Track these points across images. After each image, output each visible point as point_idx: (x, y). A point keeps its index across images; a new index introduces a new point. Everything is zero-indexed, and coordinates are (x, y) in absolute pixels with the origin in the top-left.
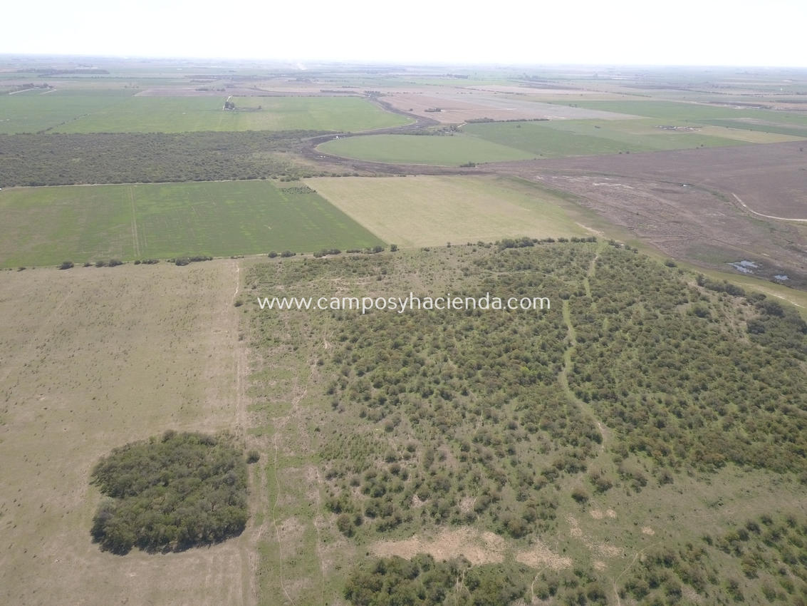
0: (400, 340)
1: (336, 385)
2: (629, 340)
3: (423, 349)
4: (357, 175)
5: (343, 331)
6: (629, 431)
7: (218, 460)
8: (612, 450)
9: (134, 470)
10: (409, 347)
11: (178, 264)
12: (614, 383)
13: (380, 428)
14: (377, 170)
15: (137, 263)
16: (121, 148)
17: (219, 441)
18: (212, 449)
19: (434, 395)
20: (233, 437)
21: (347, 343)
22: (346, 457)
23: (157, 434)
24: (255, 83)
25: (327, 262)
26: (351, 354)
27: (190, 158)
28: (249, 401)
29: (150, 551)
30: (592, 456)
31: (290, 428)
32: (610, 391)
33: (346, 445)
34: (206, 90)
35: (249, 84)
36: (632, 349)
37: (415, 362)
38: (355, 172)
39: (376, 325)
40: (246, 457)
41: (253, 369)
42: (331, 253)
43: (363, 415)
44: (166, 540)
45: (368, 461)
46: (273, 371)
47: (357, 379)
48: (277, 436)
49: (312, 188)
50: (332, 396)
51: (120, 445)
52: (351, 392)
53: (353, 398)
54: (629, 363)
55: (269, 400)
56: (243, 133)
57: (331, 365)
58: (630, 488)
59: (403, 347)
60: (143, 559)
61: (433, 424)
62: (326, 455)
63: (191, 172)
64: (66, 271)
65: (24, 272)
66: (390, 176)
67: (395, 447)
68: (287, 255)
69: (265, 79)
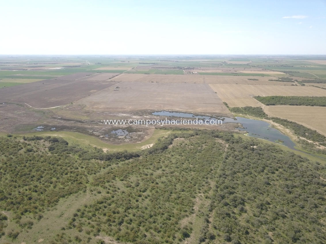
8: (14, 219)
30: (6, 227)
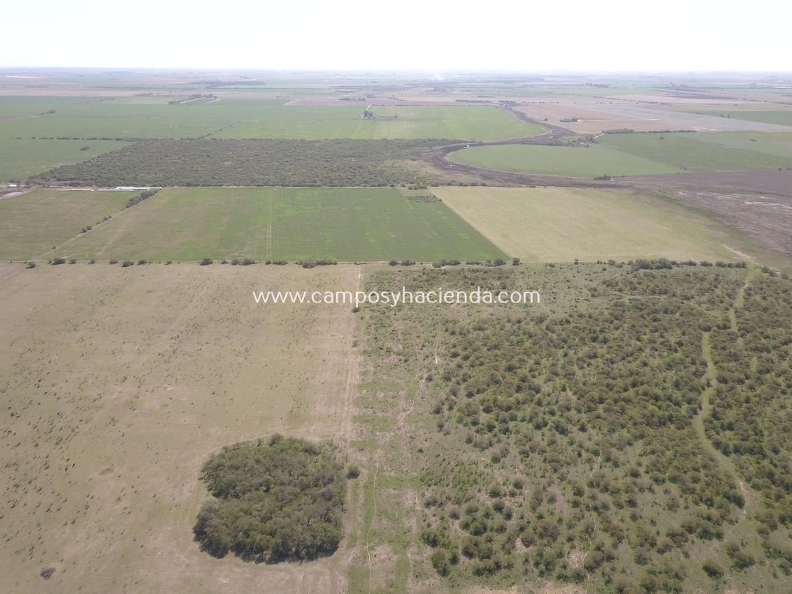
0: (514, 362)
1: (443, 404)
2: (783, 387)
3: (540, 374)
4: (484, 185)
5: (455, 346)
6: (778, 497)
7: (319, 471)
9: (239, 471)
10: (524, 371)
11: (305, 267)
12: (762, 435)
13: (486, 458)
14: (506, 180)
15: (268, 263)
16: (267, 153)
17: (322, 451)
18: (315, 458)
19: (548, 427)
20: (336, 448)
21: (458, 360)
22: (448, 485)
23: (265, 435)
24: (394, 93)
25: (445, 273)
26: (462, 372)
27: (326, 165)
28: (355, 411)
29: (244, 559)
31: (393, 446)
32: (757, 446)
33: (449, 471)
34: (349, 99)
35: (389, 94)
36: (786, 396)
37: (530, 388)
38: (484, 181)
39: (490, 343)
40: (346, 471)
41: (362, 377)
42: (450, 264)
43: (469, 441)
44: (260, 550)
45: (470, 492)
46: (382, 382)
47: (466, 400)
48: (379, 453)
49: (439, 197)
50: (438, 416)
51: (231, 444)
52: (458, 414)
53: (460, 421)
54: (782, 414)
55: (375, 413)
56: (377, 141)
57: (440, 382)
58: (777, 569)
59: (518, 371)
60: (238, 565)
61: (545, 460)
62: (427, 479)
63: (326, 177)
64: (205, 267)
65: (170, 265)
66: (518, 186)
67: (500, 480)
68: (407, 264)
69: (404, 89)
